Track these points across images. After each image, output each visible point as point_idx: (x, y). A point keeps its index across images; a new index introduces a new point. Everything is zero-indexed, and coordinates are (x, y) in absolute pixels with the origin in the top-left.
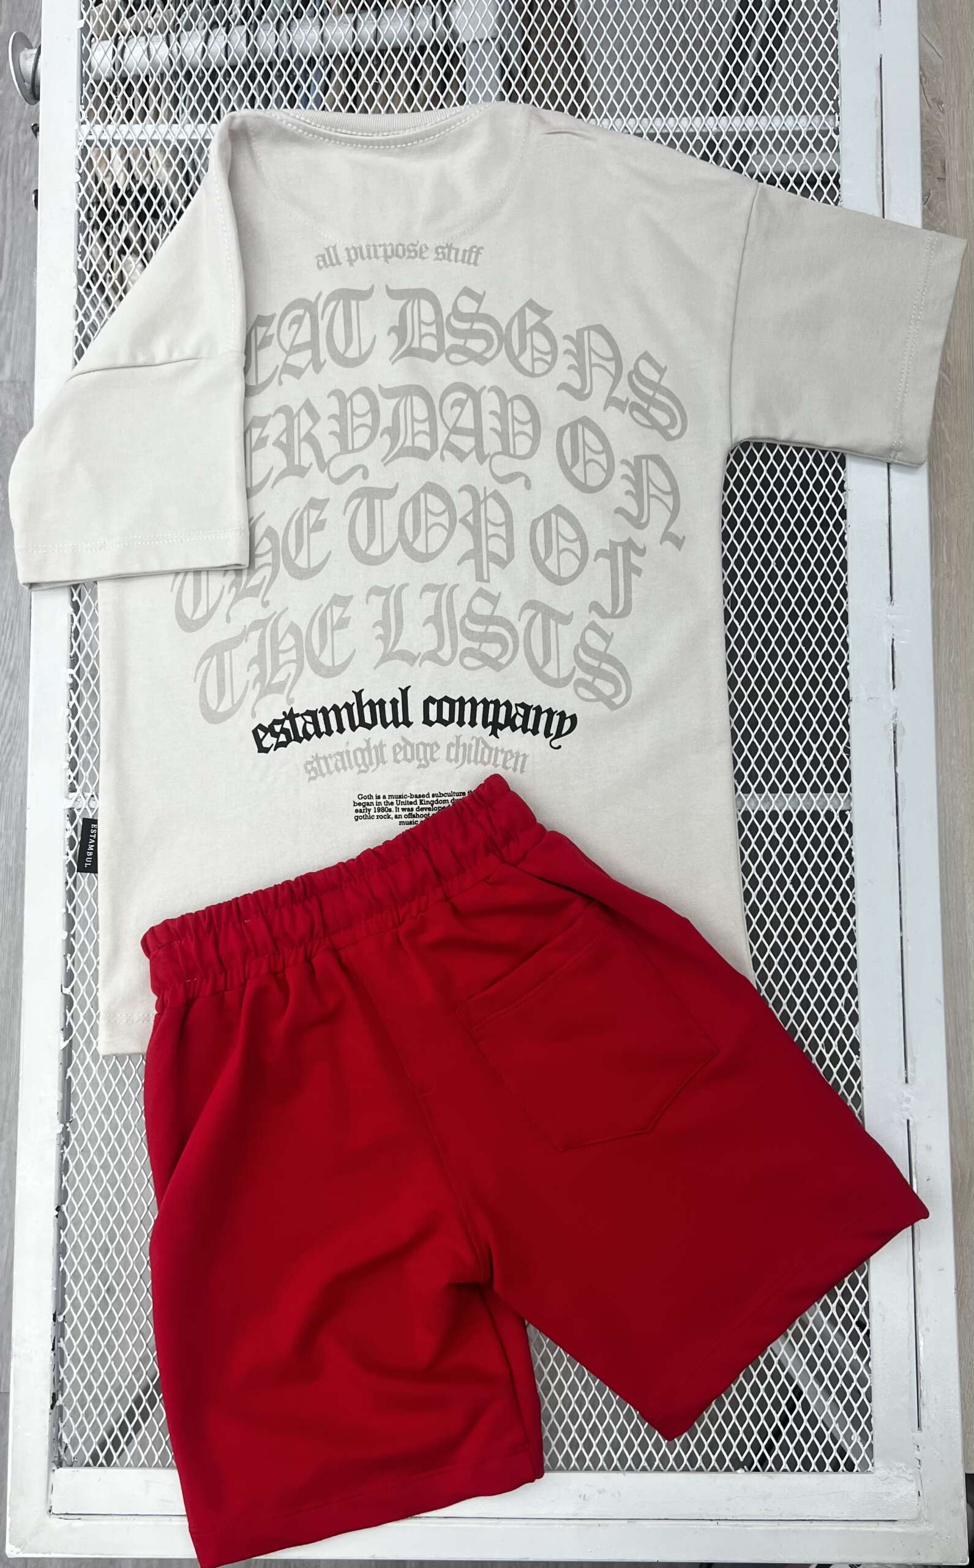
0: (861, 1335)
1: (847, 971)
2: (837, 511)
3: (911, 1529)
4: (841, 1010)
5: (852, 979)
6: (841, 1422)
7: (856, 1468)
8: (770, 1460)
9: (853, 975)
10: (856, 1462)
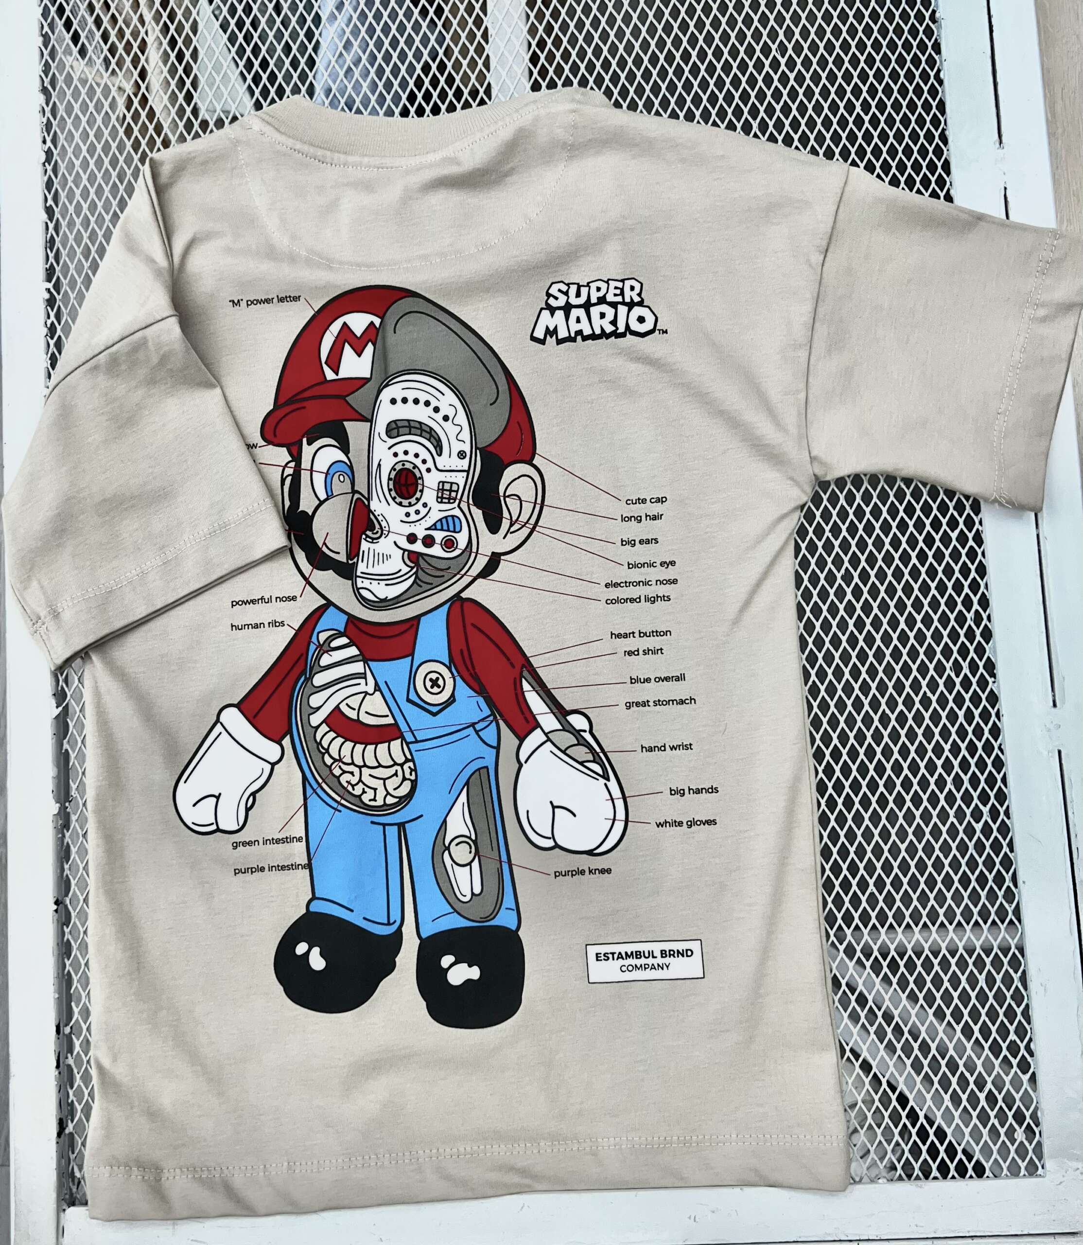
0: (1019, 1011)
1: (974, 579)
2: (930, 45)
4: (970, 626)
5: (982, 589)
6: (1002, 1117)
7: (1023, 1172)
8: (917, 1166)
9: (982, 584)
10: (1023, 1165)
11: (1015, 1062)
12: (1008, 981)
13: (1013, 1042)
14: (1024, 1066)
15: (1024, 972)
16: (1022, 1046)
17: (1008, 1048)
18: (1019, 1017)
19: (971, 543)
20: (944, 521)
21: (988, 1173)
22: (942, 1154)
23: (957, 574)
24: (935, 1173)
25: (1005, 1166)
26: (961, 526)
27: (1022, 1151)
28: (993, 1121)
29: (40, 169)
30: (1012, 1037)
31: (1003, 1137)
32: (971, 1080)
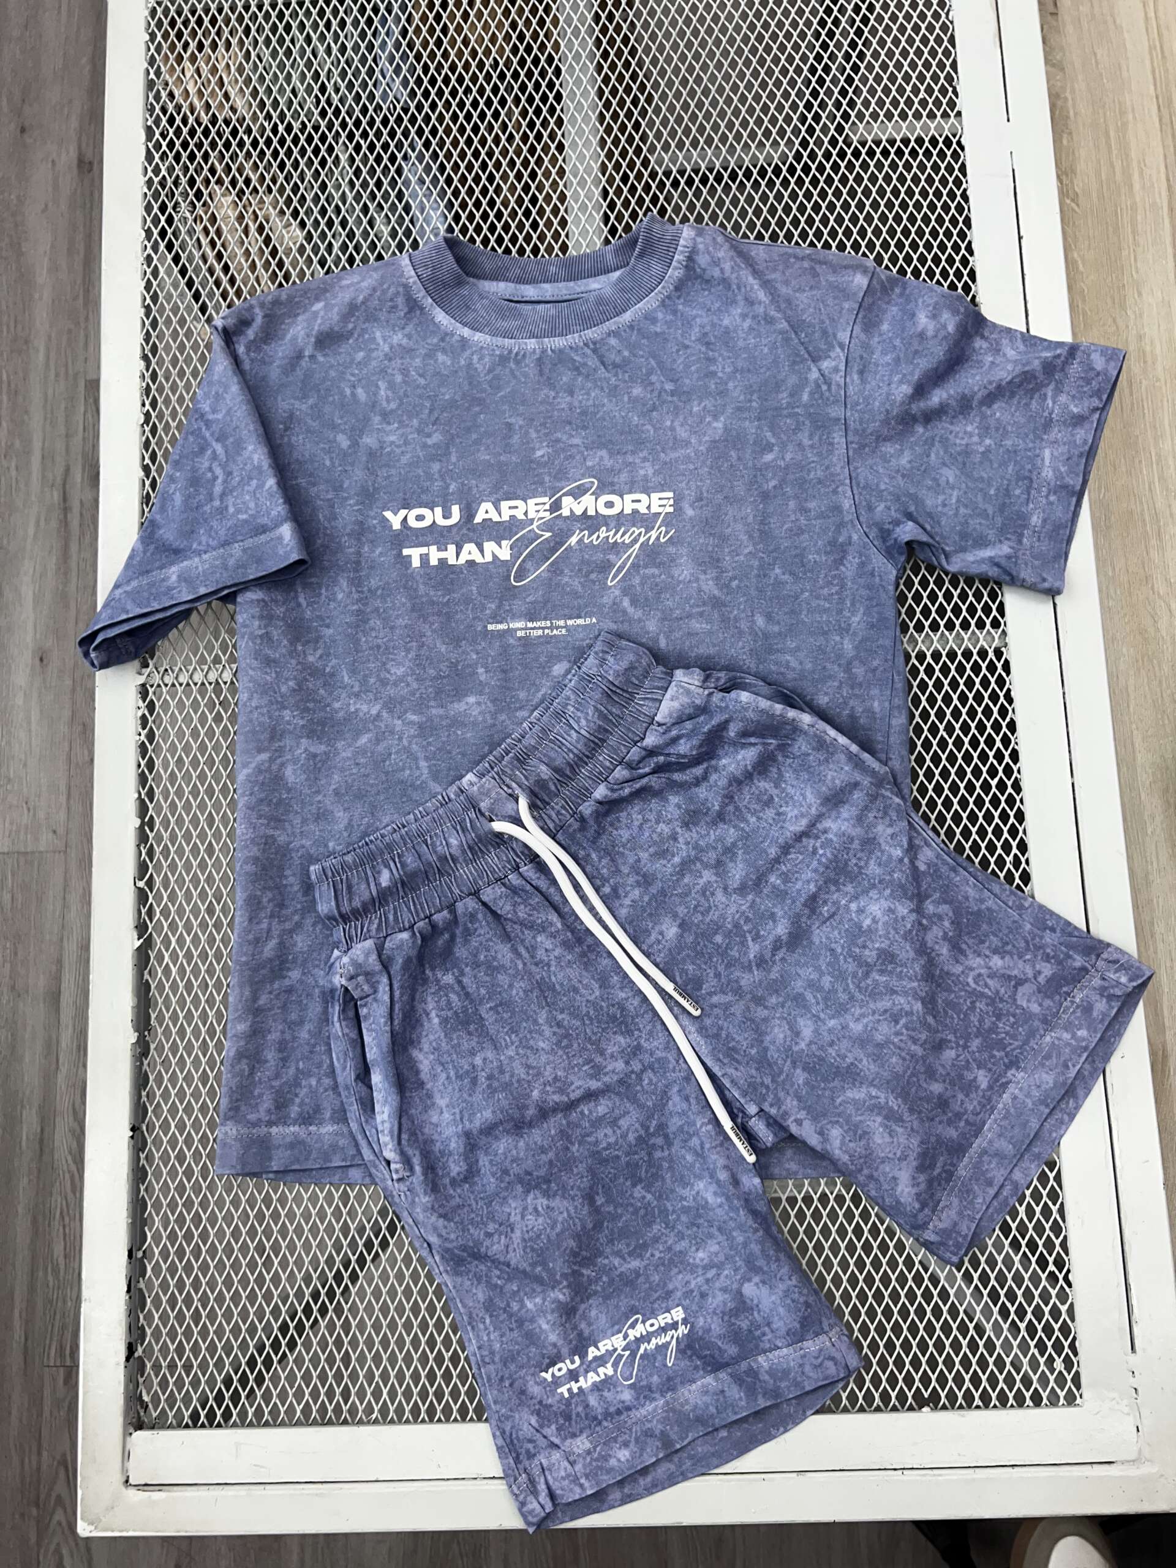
0: (1057, 1242)
3: (1132, 1472)
4: (1009, 869)
5: (1021, 834)
6: (1041, 1347)
7: (1062, 1401)
8: (960, 1395)
9: (1021, 829)
10: (1062, 1394)
11: (1053, 1292)
12: (1046, 1212)
13: (1052, 1273)
14: (1063, 1296)
15: (1062, 1204)
16: (1061, 1277)
17: (1047, 1279)
18: (1058, 1248)
19: (1010, 790)
20: (984, 770)
21: (1028, 1402)
22: (984, 1383)
23: (997, 820)
24: (977, 1401)
25: (1044, 1395)
26: (1001, 774)
27: (1061, 1381)
28: (1033, 1350)
29: (138, 430)
30: (1051, 1267)
31: (1042, 1367)
32: (1012, 1310)
